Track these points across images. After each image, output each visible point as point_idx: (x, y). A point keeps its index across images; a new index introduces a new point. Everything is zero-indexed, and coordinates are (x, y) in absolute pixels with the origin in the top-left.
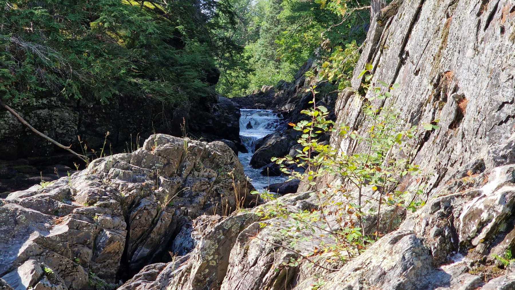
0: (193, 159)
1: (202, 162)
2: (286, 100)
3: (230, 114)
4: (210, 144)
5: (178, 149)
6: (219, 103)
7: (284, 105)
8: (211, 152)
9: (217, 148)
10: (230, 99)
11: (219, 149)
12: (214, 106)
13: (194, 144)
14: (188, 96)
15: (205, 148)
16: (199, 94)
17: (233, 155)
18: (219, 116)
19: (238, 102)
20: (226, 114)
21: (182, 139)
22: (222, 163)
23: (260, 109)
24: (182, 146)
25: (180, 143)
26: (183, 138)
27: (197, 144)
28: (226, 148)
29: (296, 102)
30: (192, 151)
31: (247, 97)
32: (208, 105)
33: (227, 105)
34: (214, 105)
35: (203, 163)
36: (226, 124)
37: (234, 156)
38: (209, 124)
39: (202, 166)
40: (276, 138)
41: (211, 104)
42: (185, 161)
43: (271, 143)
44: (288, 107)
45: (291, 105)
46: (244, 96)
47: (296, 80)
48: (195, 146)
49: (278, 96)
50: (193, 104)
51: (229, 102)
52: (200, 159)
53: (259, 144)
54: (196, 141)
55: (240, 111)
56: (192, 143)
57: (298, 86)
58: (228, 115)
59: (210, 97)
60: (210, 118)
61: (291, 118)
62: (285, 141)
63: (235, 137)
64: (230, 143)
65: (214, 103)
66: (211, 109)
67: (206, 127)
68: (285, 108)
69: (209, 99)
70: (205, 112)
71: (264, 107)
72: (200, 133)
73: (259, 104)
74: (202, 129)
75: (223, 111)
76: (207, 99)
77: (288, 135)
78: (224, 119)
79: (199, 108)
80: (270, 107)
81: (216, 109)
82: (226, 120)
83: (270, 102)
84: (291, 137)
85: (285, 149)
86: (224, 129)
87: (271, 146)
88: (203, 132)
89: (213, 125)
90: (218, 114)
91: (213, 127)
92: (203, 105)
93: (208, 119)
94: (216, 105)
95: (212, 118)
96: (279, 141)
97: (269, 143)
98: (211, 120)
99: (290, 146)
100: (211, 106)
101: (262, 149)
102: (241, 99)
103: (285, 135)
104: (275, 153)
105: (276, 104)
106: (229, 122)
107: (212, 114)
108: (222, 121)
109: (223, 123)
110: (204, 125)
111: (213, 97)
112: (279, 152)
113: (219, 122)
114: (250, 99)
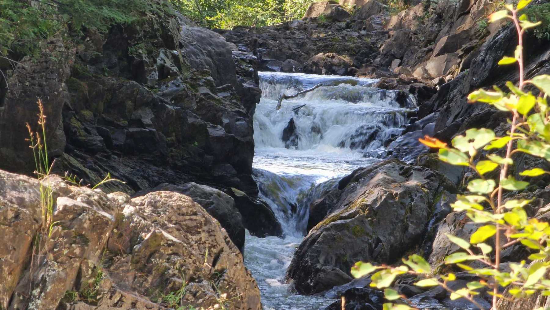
0: (71, 257)
1: (108, 268)
2: (429, 42)
3: (224, 90)
4: (137, 200)
5: (17, 217)
6: (181, 46)
7: (422, 60)
8: (142, 230)
9: (164, 218)
10: (222, 32)
11: (170, 221)
13: (79, 202)
14: (66, 17)
15: (120, 218)
16: (106, 12)
17: (223, 245)
18: (178, 98)
19: (254, 45)
20: (204, 90)
21: (33, 181)
22: (182, 272)
23: (335, 73)
24: (34, 205)
25: (26, 196)
26: (36, 177)
27: (89, 202)
28: (198, 218)
29: (467, 51)
30: (69, 228)
31: (286, 27)
32: (140, 55)
33: (209, 54)
34: (162, 55)
35: (111, 274)
36: (203, 128)
37: (226, 248)
38: (142, 125)
39: (106, 283)
40: (387, 182)
41: (150, 53)
42: (43, 265)
43: (369, 201)
44: (438, 69)
45: (448, 61)
46: (278, 22)
48: (83, 210)
49: (400, 26)
50: (82, 47)
51: (217, 45)
52: (100, 258)
53: (323, 203)
54: (87, 190)
55: (257, 80)
56: (73, 197)
58: (213, 93)
59: (147, 25)
60: (147, 104)
61: (448, 110)
62: (418, 195)
63: (233, 176)
64: (216, 198)
65: (161, 46)
66: (151, 70)
67: (130, 136)
68: (426, 71)
69: (145, 31)
70: (128, 79)
71: (346, 65)
72: (105, 159)
73: (331, 54)
74: (114, 142)
75: (195, 80)
76: (136, 32)
77: (432, 172)
78: (198, 109)
79: (104, 66)
80: (370, 69)
81: (168, 69)
82: (204, 112)
83: (371, 48)
84: (443, 182)
85: (417, 225)
86: (196, 143)
87: (369, 213)
88: (116, 157)
89: (157, 130)
90: (175, 88)
91: (158, 136)
92: (120, 53)
93: (136, 108)
94: (170, 56)
95: (154, 105)
96: (396, 194)
97: (360, 200)
98: (148, 110)
99: (436, 215)
100: (152, 60)
101: (333, 221)
102: (264, 35)
103: (422, 173)
104: (382, 238)
105: (394, 57)
106: (216, 121)
107: (152, 88)
108: (191, 117)
109: (193, 124)
110: (123, 127)
111: (161, 24)
112: (398, 234)
113: (180, 118)
114: (298, 35)
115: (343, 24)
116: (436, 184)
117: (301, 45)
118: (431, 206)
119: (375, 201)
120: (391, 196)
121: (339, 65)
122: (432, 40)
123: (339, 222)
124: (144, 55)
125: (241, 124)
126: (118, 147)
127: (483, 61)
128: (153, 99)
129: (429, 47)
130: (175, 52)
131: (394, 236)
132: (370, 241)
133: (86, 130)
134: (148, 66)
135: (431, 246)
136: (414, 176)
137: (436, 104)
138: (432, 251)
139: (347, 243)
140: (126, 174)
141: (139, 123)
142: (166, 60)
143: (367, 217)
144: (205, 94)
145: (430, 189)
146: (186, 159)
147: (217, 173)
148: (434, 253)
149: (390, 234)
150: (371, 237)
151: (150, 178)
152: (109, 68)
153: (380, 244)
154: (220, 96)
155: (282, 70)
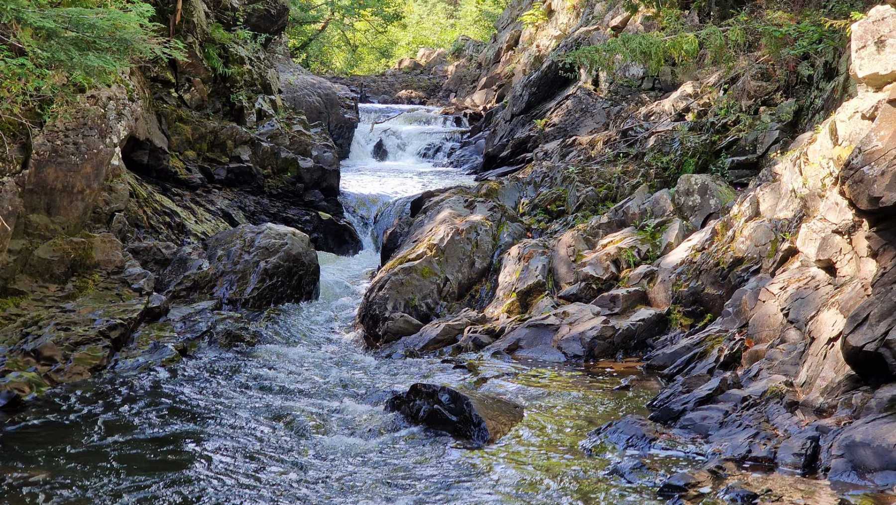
2: (474, 81)
3: (315, 126)
7: (470, 93)
12: (262, 103)
18: (273, 137)
20: (300, 128)
23: (413, 104)
29: (499, 87)
32: (240, 101)
33: (319, 95)
34: (260, 100)
36: (295, 161)
38: (241, 161)
40: (453, 218)
41: (249, 98)
43: (436, 239)
44: (481, 99)
45: (487, 94)
47: (500, 32)
55: (357, 111)
57: (505, 46)
58: (306, 129)
59: (246, 76)
60: (245, 143)
61: (494, 132)
62: (484, 228)
63: (320, 201)
64: (291, 238)
65: (260, 93)
66: (250, 114)
67: (229, 171)
68: (473, 101)
69: (245, 80)
70: (230, 121)
71: (420, 98)
72: (204, 194)
73: (410, 91)
74: (216, 177)
75: (290, 119)
76: (237, 82)
77: (494, 204)
78: (290, 145)
79: (209, 111)
80: (436, 100)
81: (265, 112)
82: (296, 147)
83: (436, 86)
84: (505, 212)
85: (484, 259)
86: (289, 174)
87: (437, 252)
88: (216, 191)
89: (254, 165)
90: (270, 128)
91: (254, 170)
92: (224, 100)
93: (236, 147)
94: (268, 101)
95: (252, 143)
96: (463, 231)
97: (427, 239)
98: (246, 148)
99: (501, 246)
100: (251, 104)
101: (401, 263)
102: (369, 80)
103: (486, 205)
104: (450, 277)
105: (451, 91)
106: (306, 154)
107: (250, 128)
108: (283, 152)
109: (285, 158)
110: (224, 164)
111: (260, 74)
112: (465, 270)
113: (275, 154)
114: (390, 79)
115: (419, 71)
116: (499, 215)
117: (391, 85)
118: (495, 238)
119: (442, 239)
120: (458, 232)
121: (415, 98)
122: (476, 80)
123: (406, 265)
124: (244, 101)
125: (328, 156)
126: (220, 181)
127: (521, 95)
128: (251, 138)
129: (474, 84)
130: (273, 97)
131: (462, 274)
132: (438, 282)
133: (188, 169)
134: (248, 110)
135: (497, 280)
136: (478, 208)
137: (484, 126)
138: (498, 285)
139: (416, 286)
140: (223, 207)
141: (238, 159)
142: (264, 103)
143: (434, 257)
144: (298, 131)
145: (493, 221)
146: (281, 188)
147: (308, 198)
148: (500, 287)
149: (458, 272)
150: (440, 277)
151: (247, 208)
152: (213, 113)
153: (448, 283)
154: (313, 131)
155: (379, 102)
